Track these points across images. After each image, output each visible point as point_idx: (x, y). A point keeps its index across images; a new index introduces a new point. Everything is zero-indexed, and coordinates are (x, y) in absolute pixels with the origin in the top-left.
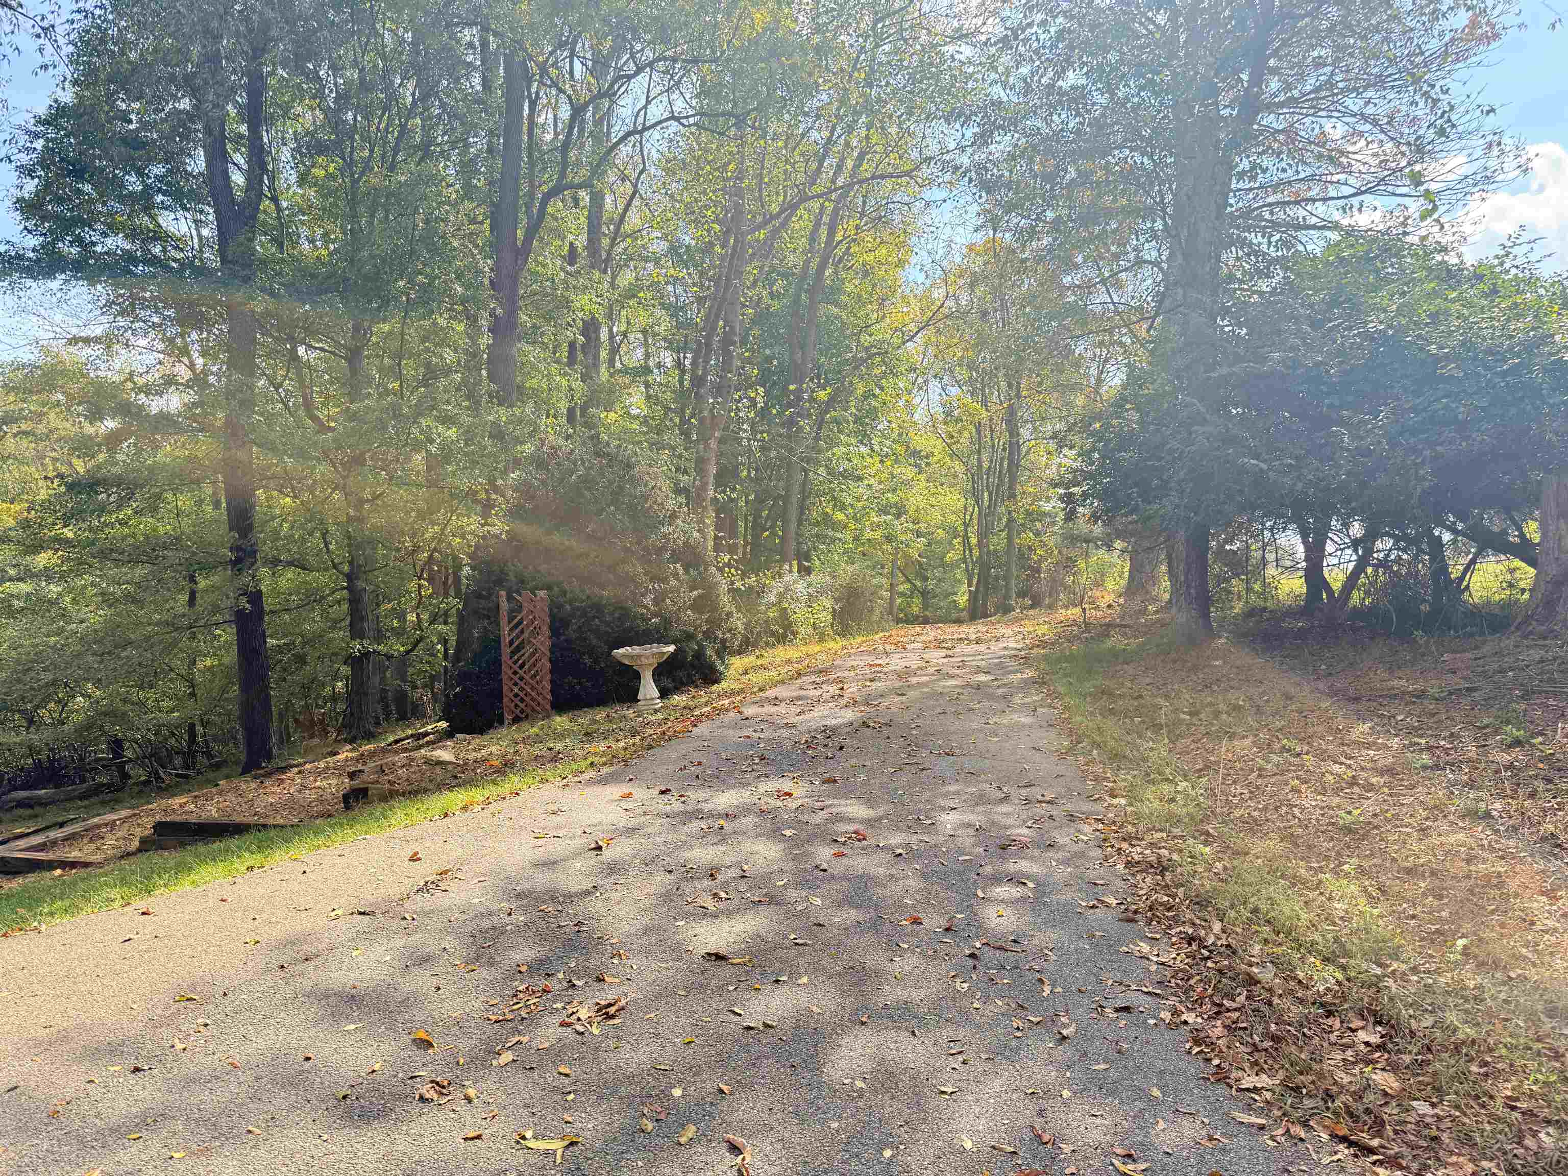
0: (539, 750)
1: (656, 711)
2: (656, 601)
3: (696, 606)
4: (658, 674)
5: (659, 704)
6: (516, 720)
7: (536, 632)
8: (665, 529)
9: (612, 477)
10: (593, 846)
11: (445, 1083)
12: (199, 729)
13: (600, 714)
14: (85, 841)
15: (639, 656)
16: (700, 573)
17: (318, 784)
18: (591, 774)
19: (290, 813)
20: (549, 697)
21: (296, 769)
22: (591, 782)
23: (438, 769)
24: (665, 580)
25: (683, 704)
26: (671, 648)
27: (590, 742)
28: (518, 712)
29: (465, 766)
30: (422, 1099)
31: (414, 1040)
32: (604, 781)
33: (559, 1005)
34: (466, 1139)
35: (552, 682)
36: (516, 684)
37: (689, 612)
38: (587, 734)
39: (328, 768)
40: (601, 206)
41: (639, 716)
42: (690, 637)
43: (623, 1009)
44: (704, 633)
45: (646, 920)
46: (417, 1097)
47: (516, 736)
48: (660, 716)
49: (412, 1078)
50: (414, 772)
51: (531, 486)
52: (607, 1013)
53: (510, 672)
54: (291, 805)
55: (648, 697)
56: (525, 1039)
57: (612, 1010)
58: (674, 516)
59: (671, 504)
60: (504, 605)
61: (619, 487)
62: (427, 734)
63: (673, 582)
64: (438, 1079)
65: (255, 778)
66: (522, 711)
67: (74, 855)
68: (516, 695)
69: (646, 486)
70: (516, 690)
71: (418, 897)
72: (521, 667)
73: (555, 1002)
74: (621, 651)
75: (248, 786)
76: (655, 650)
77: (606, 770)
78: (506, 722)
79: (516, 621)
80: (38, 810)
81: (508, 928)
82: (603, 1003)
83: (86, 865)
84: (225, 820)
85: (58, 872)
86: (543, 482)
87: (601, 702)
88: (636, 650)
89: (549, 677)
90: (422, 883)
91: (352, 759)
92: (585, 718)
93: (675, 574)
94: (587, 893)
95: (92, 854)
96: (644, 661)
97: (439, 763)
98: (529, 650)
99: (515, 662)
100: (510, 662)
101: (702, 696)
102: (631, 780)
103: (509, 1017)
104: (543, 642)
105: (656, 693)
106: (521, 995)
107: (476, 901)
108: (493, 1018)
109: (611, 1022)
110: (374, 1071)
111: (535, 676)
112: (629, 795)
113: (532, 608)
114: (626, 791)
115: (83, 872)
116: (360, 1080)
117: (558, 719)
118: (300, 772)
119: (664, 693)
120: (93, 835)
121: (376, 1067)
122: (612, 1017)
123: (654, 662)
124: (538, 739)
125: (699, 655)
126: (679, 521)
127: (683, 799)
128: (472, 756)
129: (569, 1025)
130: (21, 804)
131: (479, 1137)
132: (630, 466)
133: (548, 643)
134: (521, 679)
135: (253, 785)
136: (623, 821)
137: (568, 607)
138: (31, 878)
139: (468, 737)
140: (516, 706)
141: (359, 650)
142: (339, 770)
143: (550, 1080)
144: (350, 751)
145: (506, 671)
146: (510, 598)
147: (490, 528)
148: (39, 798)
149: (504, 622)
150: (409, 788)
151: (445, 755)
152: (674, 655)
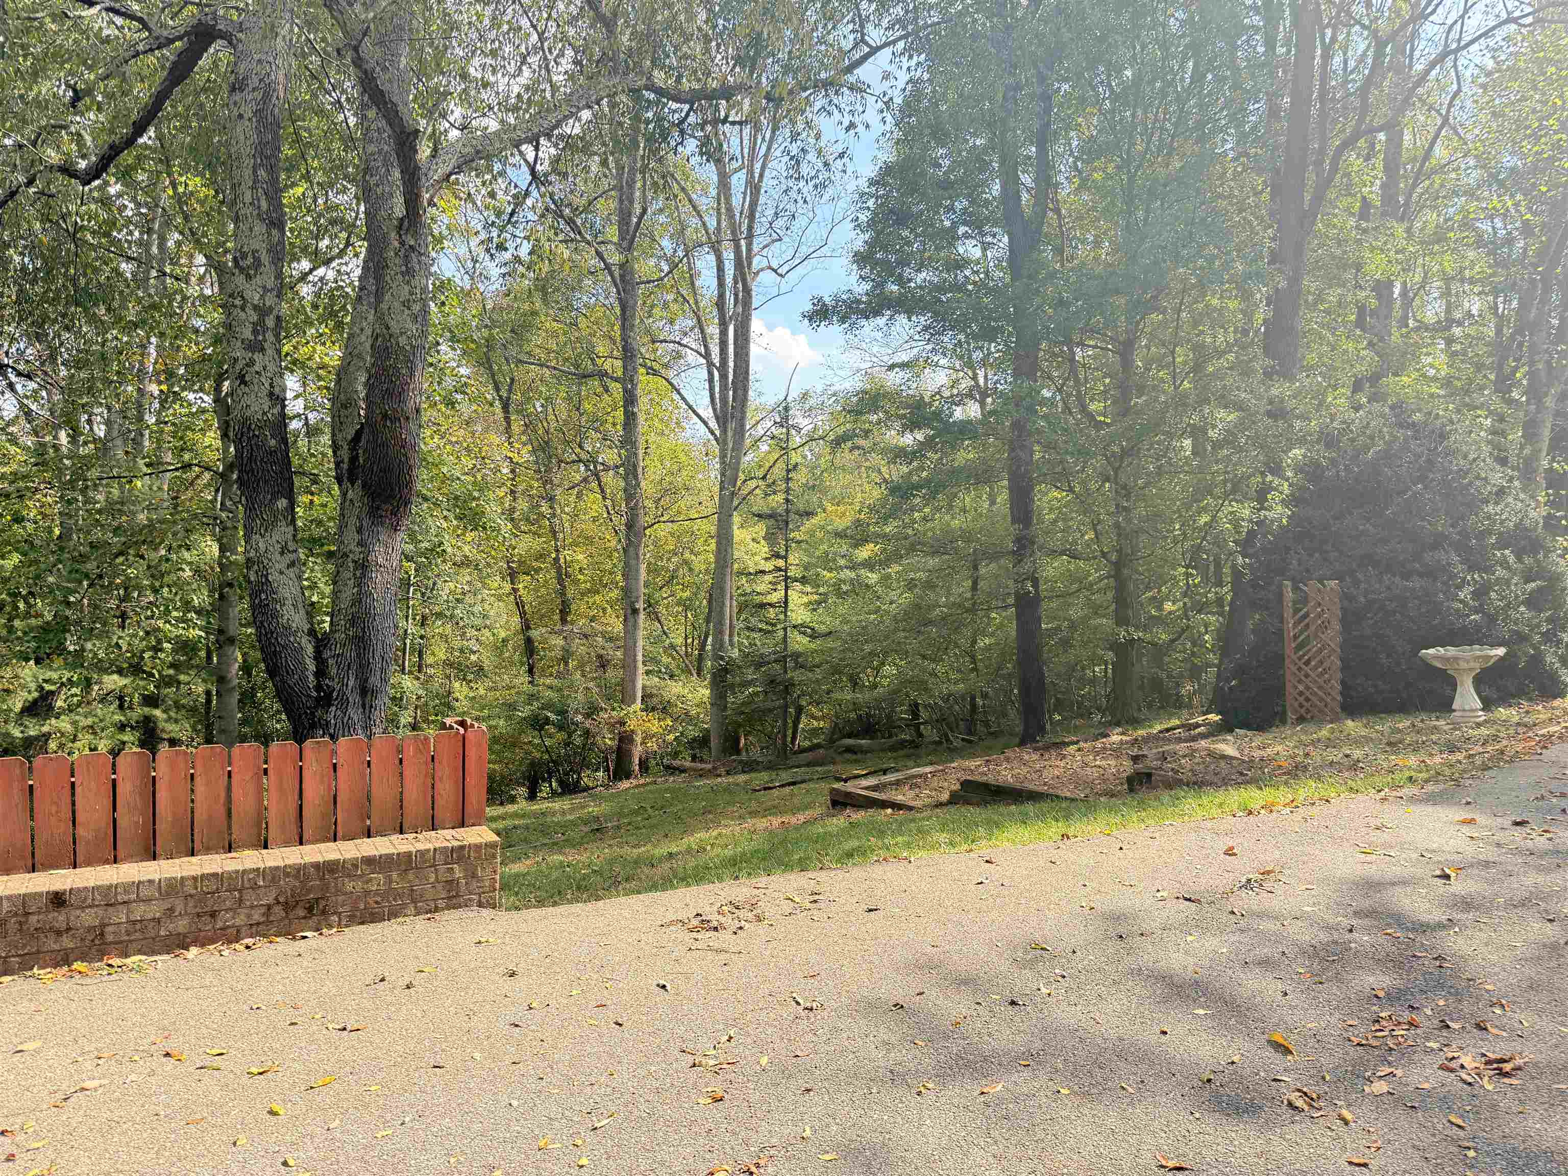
0: (1335, 755)
1: (1479, 725)
2: (1476, 594)
3: (1532, 602)
4: (1479, 681)
5: (1482, 716)
6: (1301, 720)
7: (1324, 627)
8: (1490, 508)
9: (1419, 450)
10: (1438, 873)
11: (1314, 1096)
12: (979, 701)
13: (1404, 723)
14: (907, 788)
15: (1456, 659)
16: (1538, 561)
17: (1098, 763)
18: (1413, 790)
19: (1076, 787)
20: (1339, 698)
21: (1075, 747)
22: (1413, 800)
23: (1223, 763)
24: (1489, 570)
25: (1516, 719)
26: (1501, 651)
27: (1394, 753)
28: (1303, 711)
29: (1250, 763)
30: (1290, 1104)
31: (1269, 1041)
32: (1432, 799)
33: (1435, 1046)
34: (1350, 1163)
35: (1343, 683)
36: (1300, 681)
37: (1522, 609)
38: (1389, 744)
39: (1104, 748)
40: (1400, 145)
41: (1455, 729)
42: (1522, 638)
43: (1519, 1068)
44: (1543, 634)
45: (1530, 971)
46: (1286, 1102)
47: (1303, 737)
48: (1484, 731)
49: (1275, 1080)
50: (1198, 764)
51: (1318, 465)
52: (1500, 1069)
53: (1294, 669)
54: (1077, 781)
55: (1467, 707)
56: (1399, 1073)
57: (1507, 1067)
58: (1501, 492)
59: (1497, 478)
60: (1289, 595)
61: (1429, 461)
62: (1198, 726)
63: (1500, 572)
64: (1305, 1089)
65: (1035, 749)
66: (1308, 711)
67: (900, 798)
68: (1301, 694)
69: (1465, 457)
70: (1301, 688)
71: (1243, 893)
72: (1307, 663)
73: (1428, 1039)
74: (1431, 651)
75: (1029, 755)
76: (1478, 653)
77: (1430, 788)
78: (1289, 721)
79: (1302, 613)
80: (859, 756)
81: (1353, 945)
82: (1492, 1056)
83: (911, 808)
84: (1018, 786)
85: (889, 811)
86: (1333, 461)
87: (1403, 708)
88: (1452, 651)
89: (1339, 675)
90: (1244, 880)
91: (1127, 743)
92: (1385, 726)
93: (1504, 564)
94: (1440, 926)
95: (914, 799)
96: (1463, 665)
97: (1224, 757)
98: (1315, 645)
99: (1300, 659)
100: (1294, 657)
101: (1541, 713)
102: (1468, 803)
103: (1374, 1043)
104: (1333, 636)
105: (1479, 705)
106: (1384, 1023)
107: (1308, 909)
108: (1356, 1040)
109: (1506, 1080)
110: (1233, 1063)
111: (1322, 674)
112: (1471, 821)
113: (1319, 599)
114: (1469, 816)
115: (910, 815)
116: (1221, 1068)
117: (1350, 723)
118: (1079, 750)
119: (1487, 705)
120: (912, 782)
121: (1235, 1059)
122: (1507, 1075)
123: (1477, 667)
124: (1330, 744)
125: (1537, 659)
126: (1510, 500)
127: (1548, 835)
128: (1257, 754)
129: (1452, 1070)
130: (849, 750)
131: (1365, 1165)
132: (1443, 436)
133: (1339, 639)
134: (1307, 676)
135: (1035, 757)
136: (1470, 851)
137: (1362, 599)
138: (871, 811)
139: (1249, 733)
140: (1301, 706)
141: (1124, 637)
142: (1117, 752)
143: (1440, 1127)
144: (1123, 734)
145: (1290, 668)
146: (1296, 589)
147: (1267, 513)
148: (861, 746)
149: (1288, 613)
150: (1194, 779)
151: (1229, 749)
152: (1502, 659)
